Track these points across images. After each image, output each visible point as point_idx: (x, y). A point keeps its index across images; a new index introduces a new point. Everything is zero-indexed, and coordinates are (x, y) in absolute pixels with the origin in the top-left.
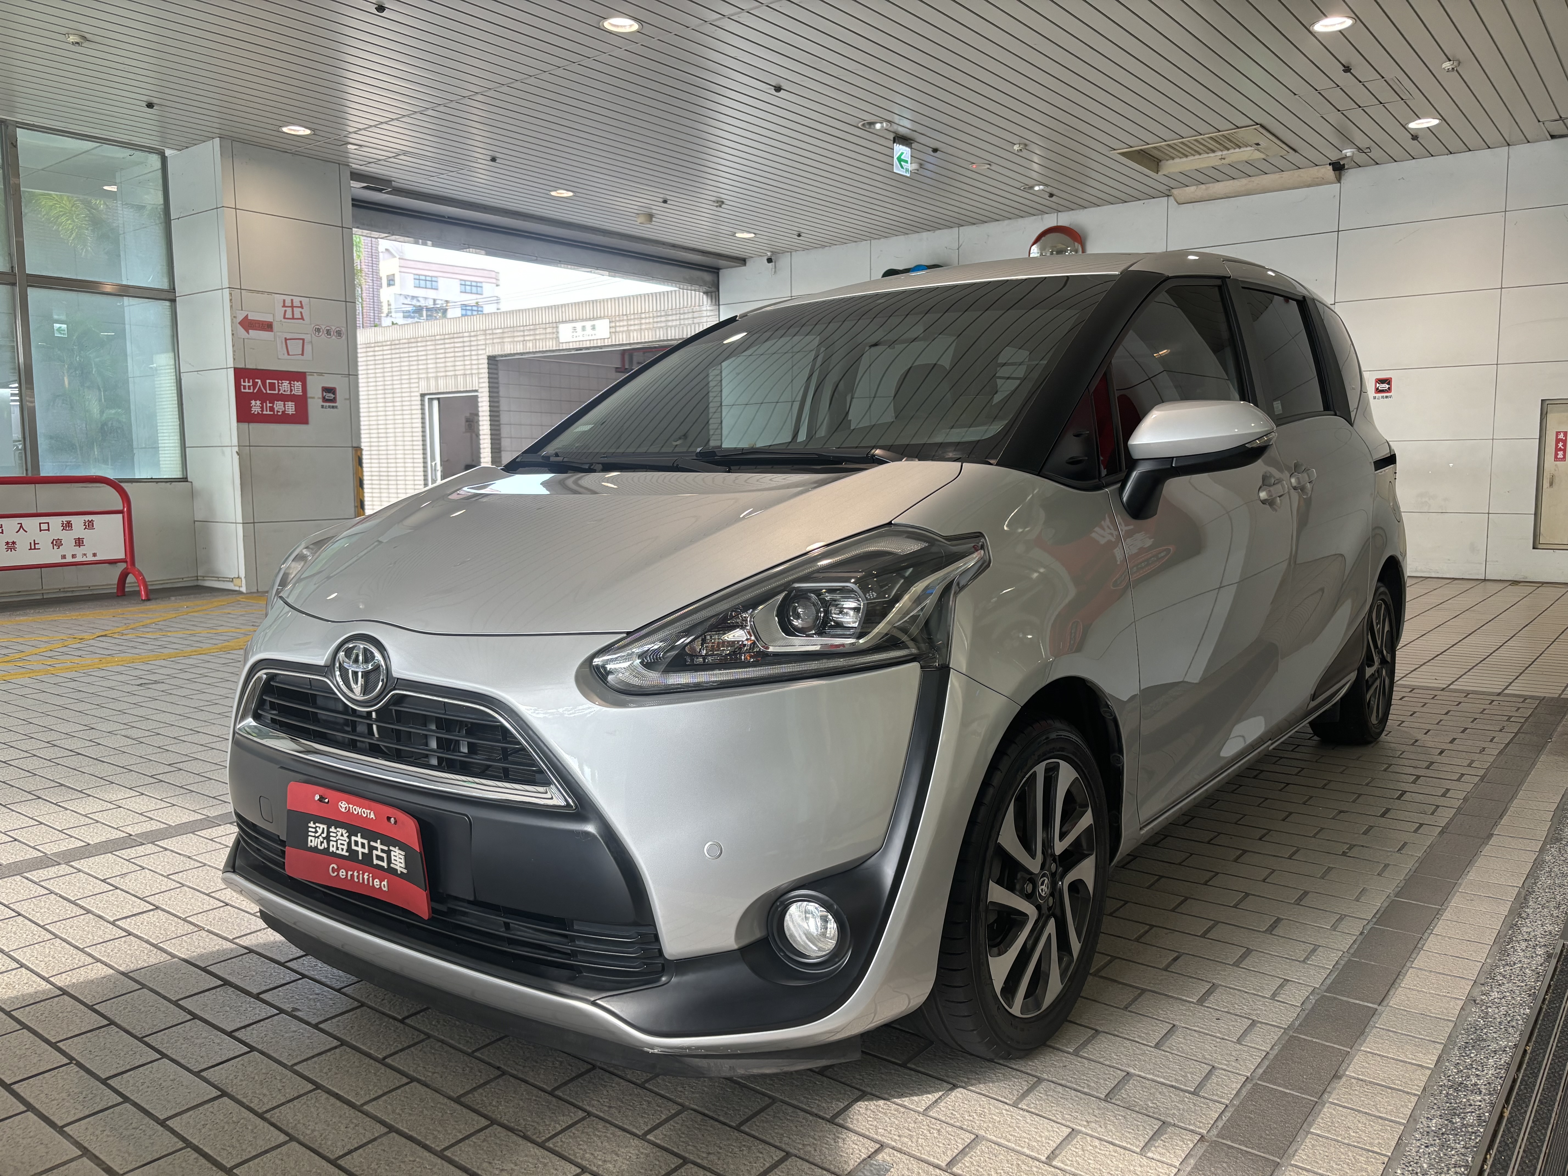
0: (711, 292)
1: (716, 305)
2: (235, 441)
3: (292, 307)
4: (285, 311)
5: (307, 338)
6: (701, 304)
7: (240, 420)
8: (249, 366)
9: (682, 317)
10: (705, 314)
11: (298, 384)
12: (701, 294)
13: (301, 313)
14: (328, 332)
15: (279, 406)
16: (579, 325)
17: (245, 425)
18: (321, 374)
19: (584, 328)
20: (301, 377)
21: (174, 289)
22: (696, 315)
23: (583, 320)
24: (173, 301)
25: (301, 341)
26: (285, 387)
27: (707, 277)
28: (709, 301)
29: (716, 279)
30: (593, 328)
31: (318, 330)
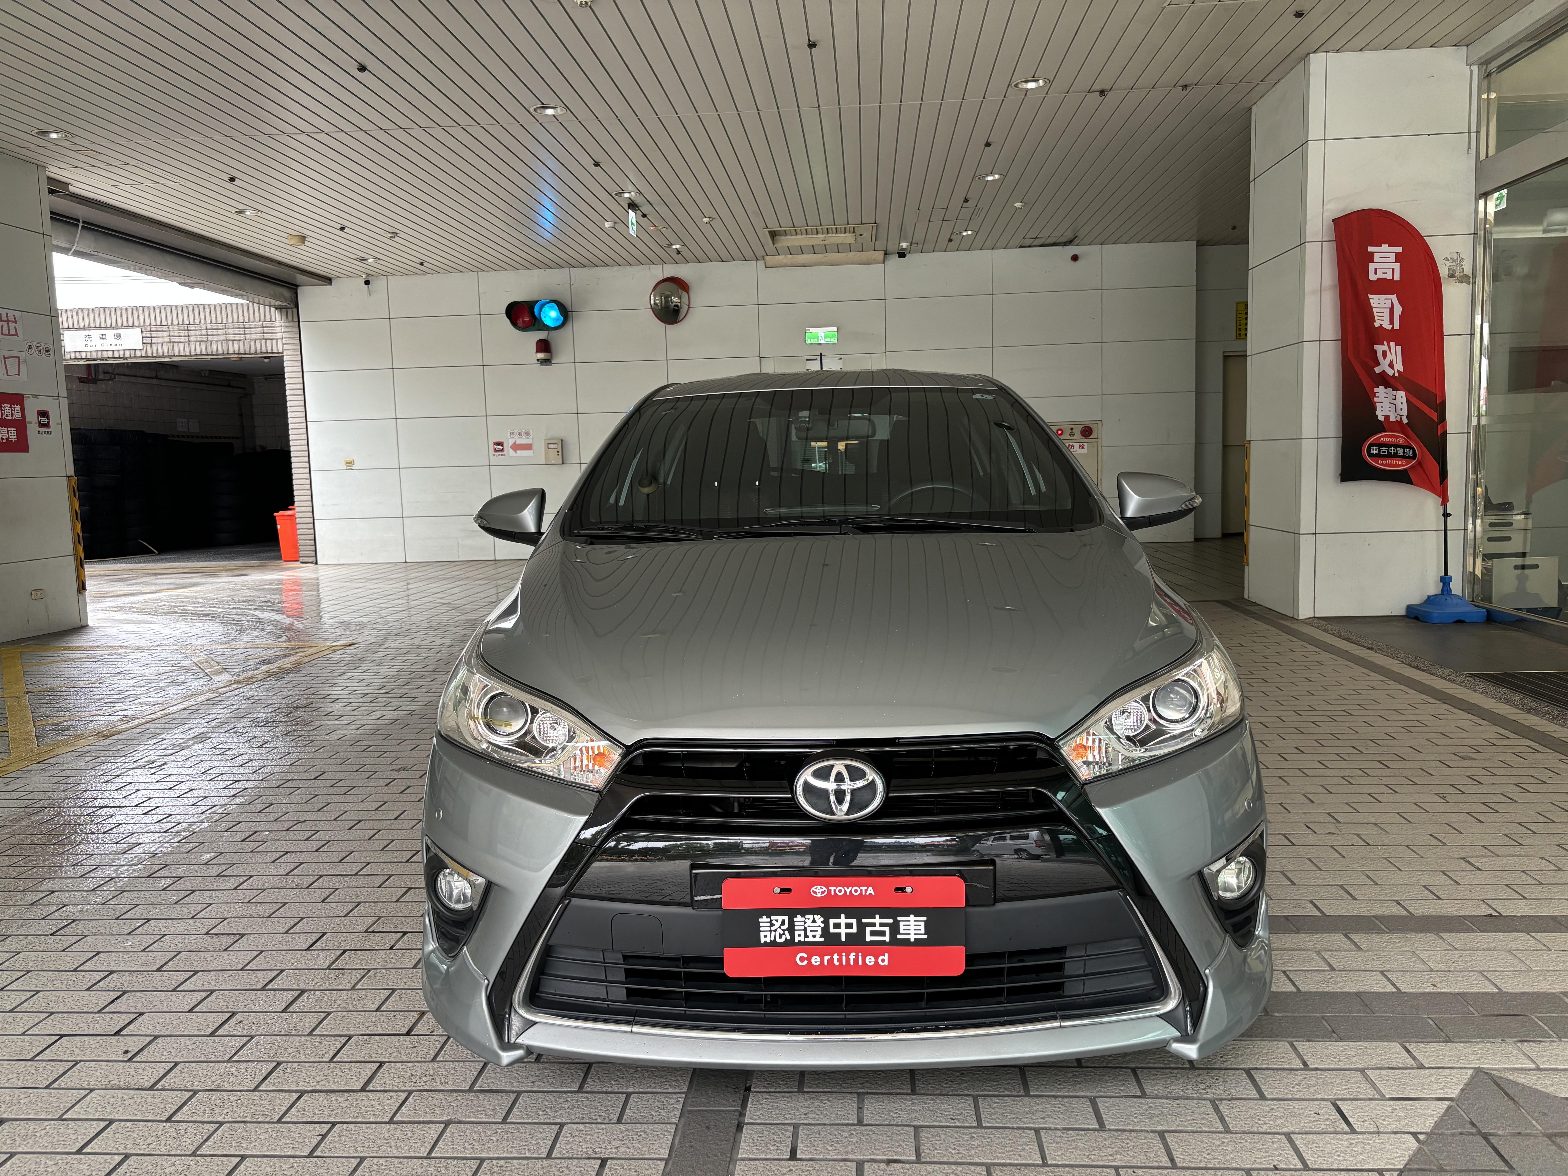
0: (286, 308)
1: (293, 321)
3: (8, 321)
4: (2, 326)
5: (22, 355)
10: (278, 329)
11: (17, 407)
12: (273, 309)
13: (15, 328)
14: (39, 351)
15: (3, 433)
16: (95, 333)
18: (35, 396)
19: (103, 337)
20: (17, 399)
22: (266, 330)
23: (100, 328)
25: (17, 359)
26: (8, 411)
27: (287, 293)
28: (284, 317)
29: (293, 296)
30: (118, 337)
31: (30, 347)
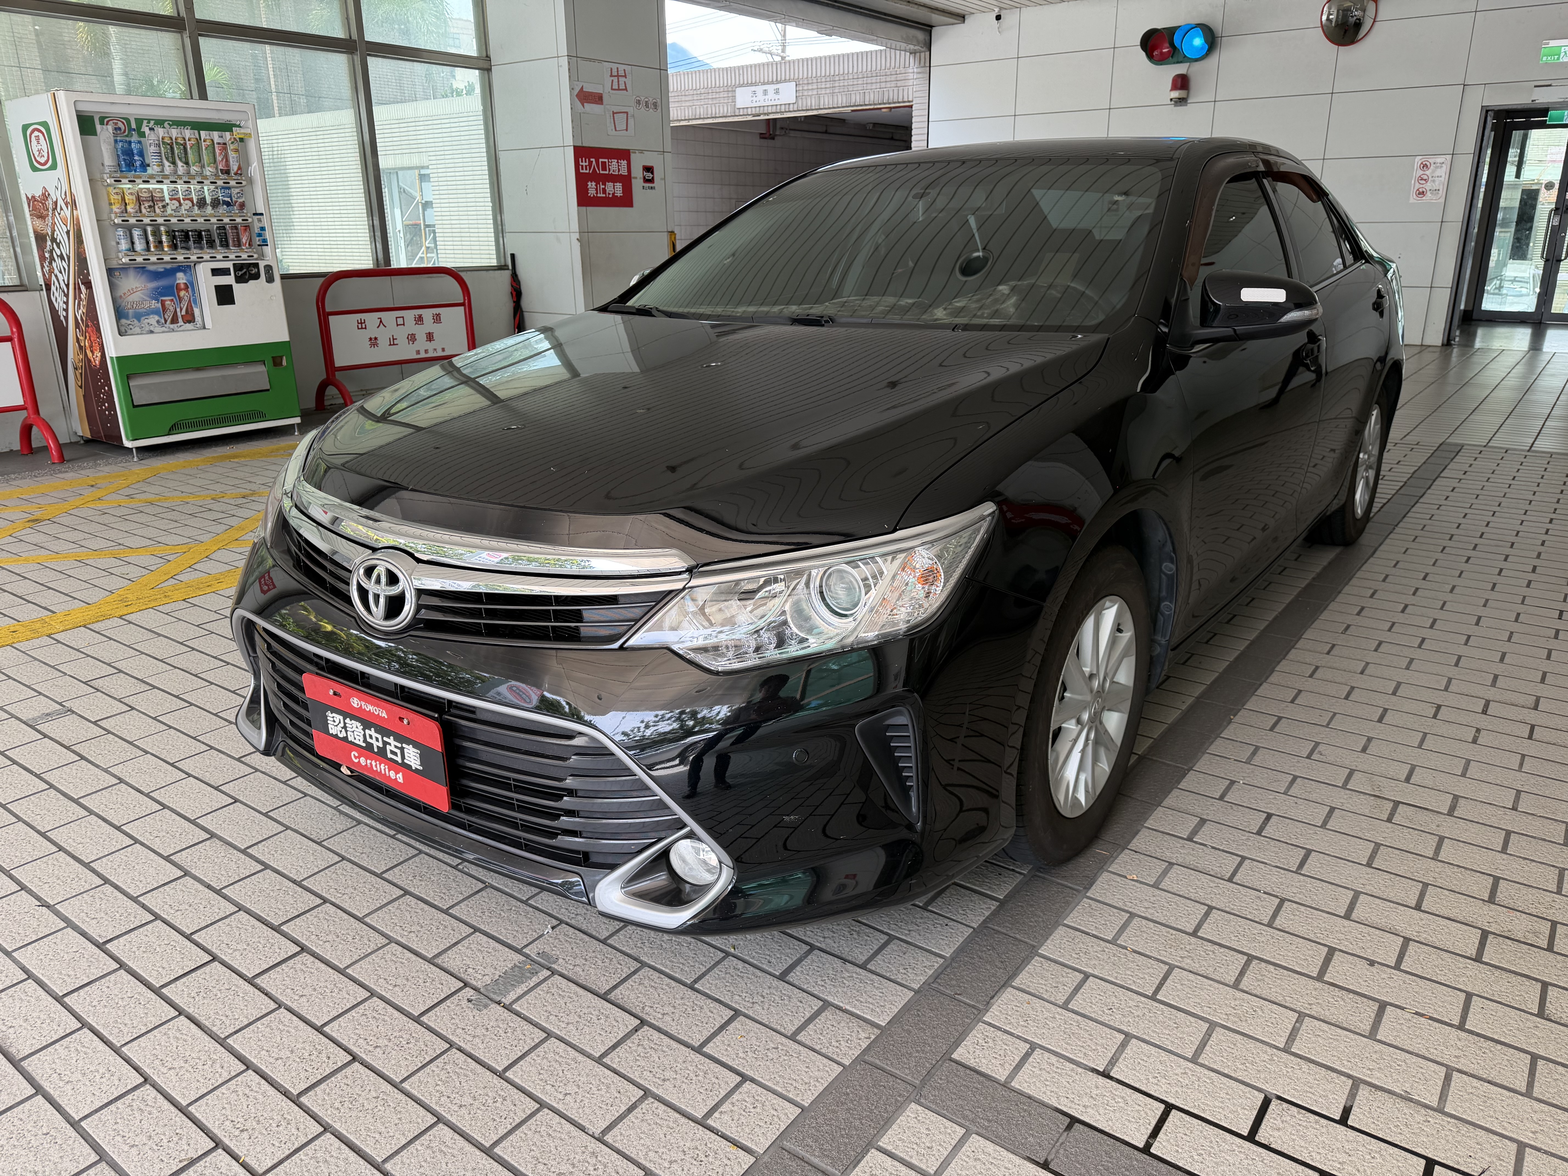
0: (919, 51)
1: (925, 66)
2: (575, 226)
3: (618, 76)
4: (613, 81)
5: (630, 110)
6: (907, 65)
7: (580, 204)
8: (584, 145)
9: (883, 79)
10: (911, 76)
11: (624, 163)
12: (907, 54)
13: (624, 83)
14: (647, 105)
15: (609, 187)
16: (760, 89)
17: (584, 208)
18: (641, 151)
19: (765, 92)
20: (624, 155)
21: (488, 57)
22: (900, 77)
23: (764, 84)
24: (489, 70)
25: (626, 115)
26: (615, 167)
27: (920, 35)
28: (917, 62)
29: (927, 38)
30: (777, 92)
31: (639, 102)
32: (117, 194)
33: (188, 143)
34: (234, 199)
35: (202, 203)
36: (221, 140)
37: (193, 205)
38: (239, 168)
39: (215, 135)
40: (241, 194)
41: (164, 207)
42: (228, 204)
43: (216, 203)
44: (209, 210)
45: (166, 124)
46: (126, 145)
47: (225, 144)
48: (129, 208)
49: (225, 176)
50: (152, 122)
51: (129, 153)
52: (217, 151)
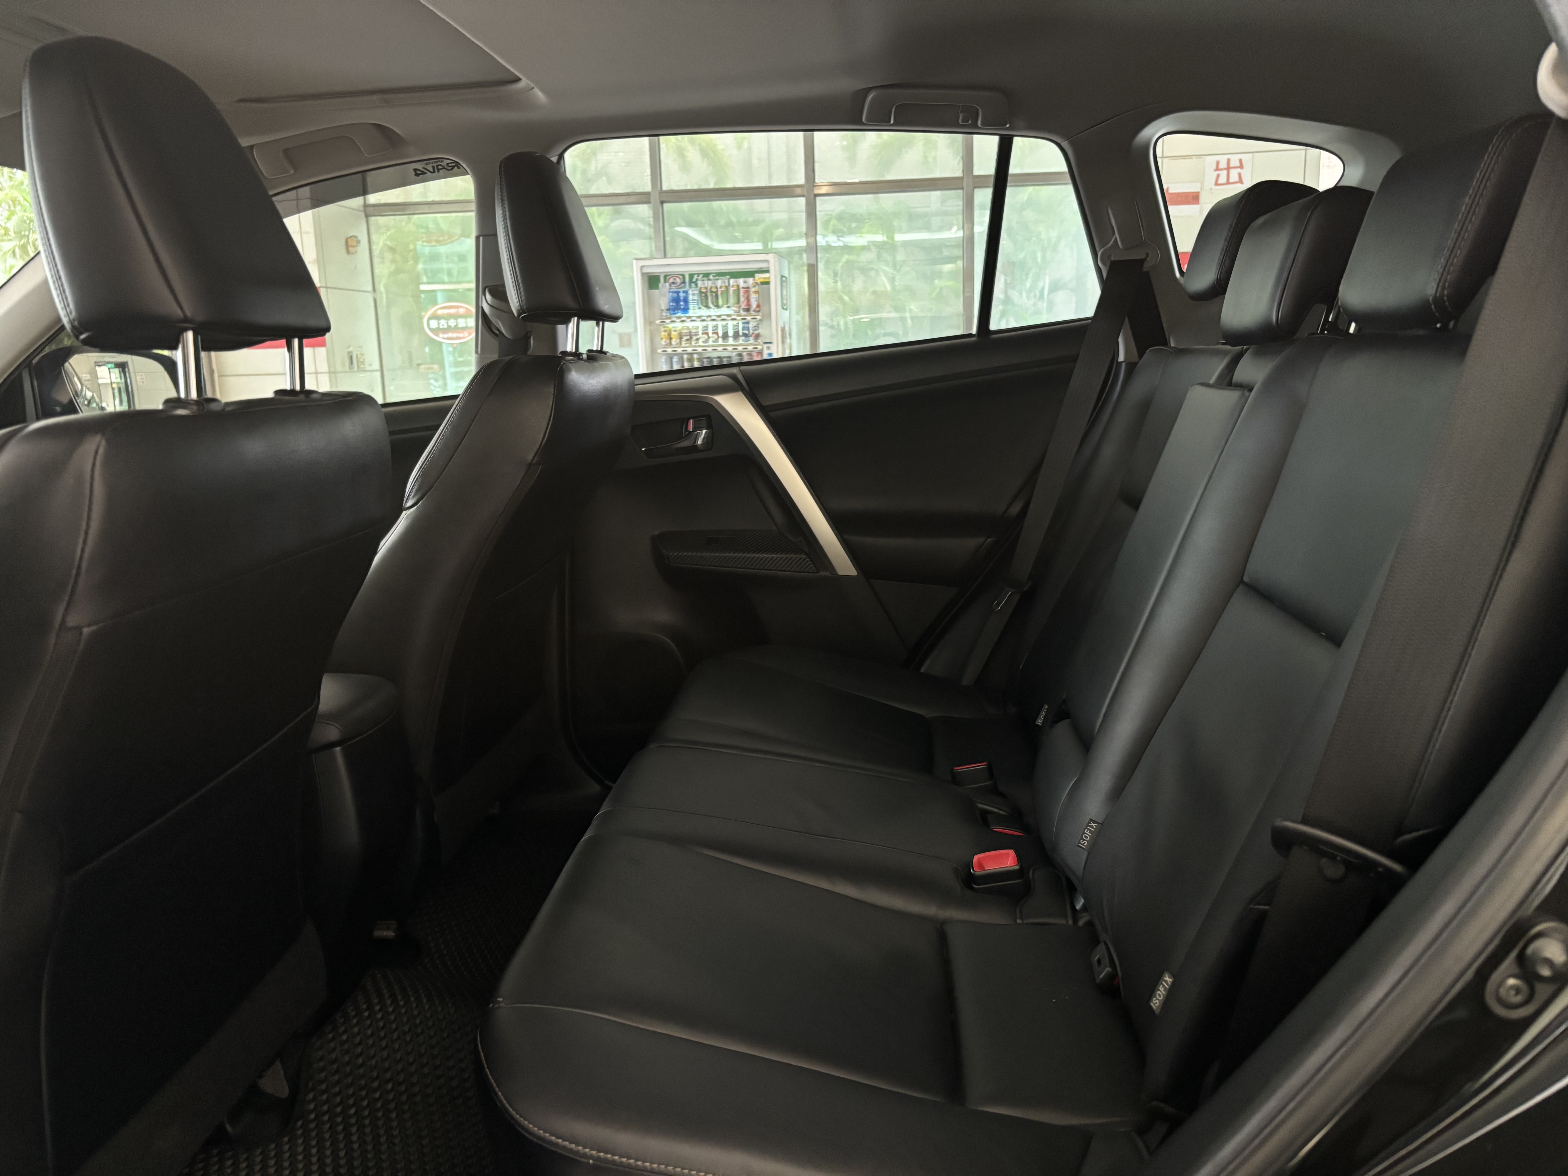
32: (665, 331)
33: (720, 290)
34: (751, 332)
35: (725, 336)
36: (745, 285)
37: (718, 337)
38: (758, 306)
39: (741, 281)
40: (756, 327)
41: (697, 339)
42: (745, 335)
43: (736, 336)
44: (731, 341)
45: (711, 277)
46: (675, 295)
47: (748, 288)
48: (673, 342)
49: (745, 313)
50: (701, 275)
51: (676, 300)
52: (742, 293)
